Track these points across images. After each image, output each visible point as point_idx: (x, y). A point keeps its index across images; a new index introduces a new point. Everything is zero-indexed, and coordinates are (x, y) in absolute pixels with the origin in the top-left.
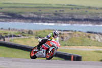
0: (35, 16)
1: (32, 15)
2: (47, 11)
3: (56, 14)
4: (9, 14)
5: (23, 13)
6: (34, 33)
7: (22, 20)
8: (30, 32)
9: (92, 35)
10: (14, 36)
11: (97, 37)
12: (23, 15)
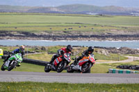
0: (47, 34)
1: (44, 33)
2: (57, 29)
3: (65, 32)
4: (23, 33)
5: (36, 31)
6: (47, 49)
7: (35, 38)
8: (43, 49)
9: (99, 50)
10: (29, 52)
11: (104, 51)
12: (36, 34)
